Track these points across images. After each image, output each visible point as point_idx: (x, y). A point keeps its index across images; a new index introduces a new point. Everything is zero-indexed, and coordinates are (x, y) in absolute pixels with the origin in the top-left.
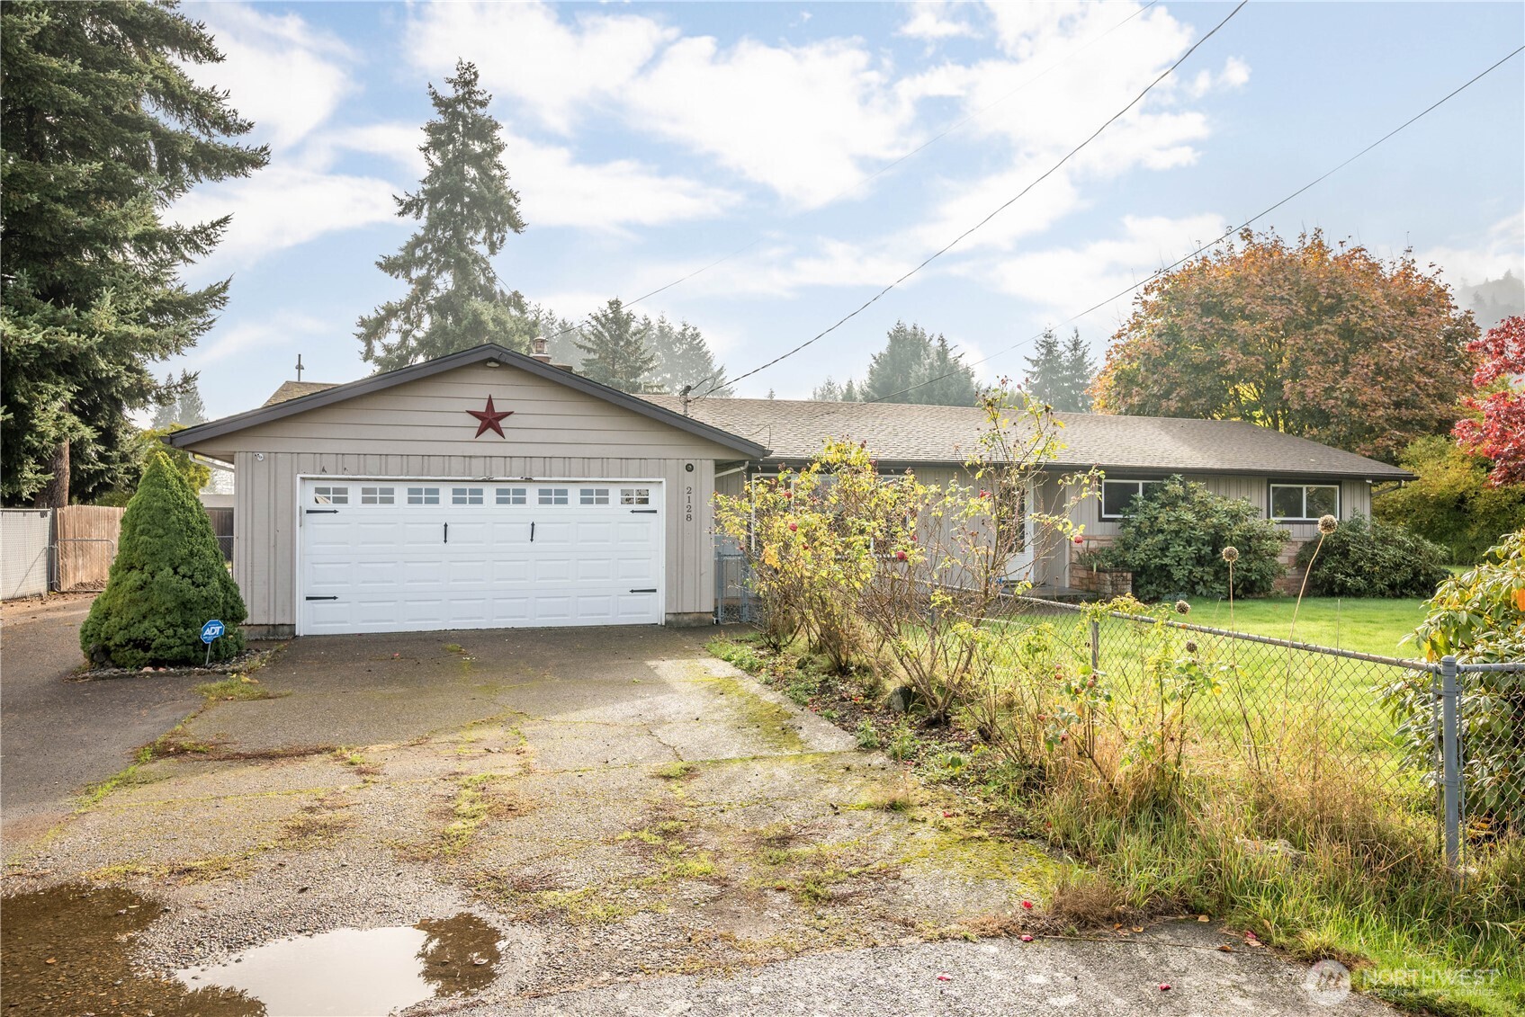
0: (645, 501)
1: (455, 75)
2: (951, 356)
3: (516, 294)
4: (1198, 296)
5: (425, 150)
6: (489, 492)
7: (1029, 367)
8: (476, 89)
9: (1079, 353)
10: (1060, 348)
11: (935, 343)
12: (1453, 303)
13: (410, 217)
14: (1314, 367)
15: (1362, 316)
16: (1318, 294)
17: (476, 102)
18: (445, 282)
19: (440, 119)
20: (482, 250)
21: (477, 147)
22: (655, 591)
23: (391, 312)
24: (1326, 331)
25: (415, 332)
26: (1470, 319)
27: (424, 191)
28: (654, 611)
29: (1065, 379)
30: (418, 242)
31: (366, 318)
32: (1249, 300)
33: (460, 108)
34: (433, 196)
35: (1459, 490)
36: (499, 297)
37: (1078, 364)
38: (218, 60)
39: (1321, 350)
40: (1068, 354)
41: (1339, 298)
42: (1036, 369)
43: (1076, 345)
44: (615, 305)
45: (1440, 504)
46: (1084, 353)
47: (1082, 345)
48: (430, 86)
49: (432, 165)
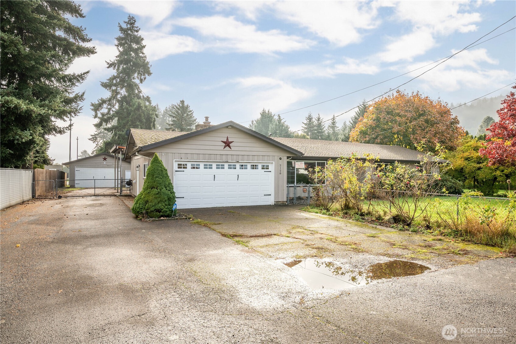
0: (268, 168)
1: (127, 20)
2: (282, 121)
3: (148, 97)
4: (385, 109)
5: (117, 46)
6: (226, 165)
7: (304, 126)
8: (135, 26)
9: (320, 122)
10: (314, 120)
11: (276, 118)
12: (451, 114)
13: (111, 69)
14: (419, 131)
15: (431, 117)
16: (419, 110)
17: (135, 30)
18: (123, 92)
19: (122, 35)
20: (137, 81)
21: (135, 46)
22: (270, 195)
23: (104, 102)
24: (422, 121)
25: (112, 109)
26: (457, 118)
27: (116, 60)
28: (271, 201)
29: (315, 130)
30: (114, 78)
31: (94, 103)
32: (401, 111)
33: (129, 32)
34: (120, 62)
35: (462, 166)
36: (142, 97)
37: (319, 125)
38: (83, 17)
39: (420, 126)
40: (316, 122)
41: (424, 111)
42: (306, 126)
43: (319, 119)
44: (182, 102)
45: (456, 170)
46: (321, 122)
47: (321, 119)
48: (119, 24)
49: (119, 51)
